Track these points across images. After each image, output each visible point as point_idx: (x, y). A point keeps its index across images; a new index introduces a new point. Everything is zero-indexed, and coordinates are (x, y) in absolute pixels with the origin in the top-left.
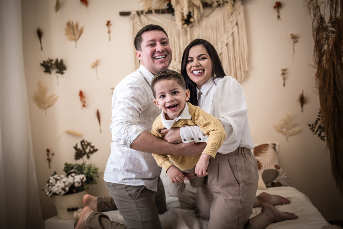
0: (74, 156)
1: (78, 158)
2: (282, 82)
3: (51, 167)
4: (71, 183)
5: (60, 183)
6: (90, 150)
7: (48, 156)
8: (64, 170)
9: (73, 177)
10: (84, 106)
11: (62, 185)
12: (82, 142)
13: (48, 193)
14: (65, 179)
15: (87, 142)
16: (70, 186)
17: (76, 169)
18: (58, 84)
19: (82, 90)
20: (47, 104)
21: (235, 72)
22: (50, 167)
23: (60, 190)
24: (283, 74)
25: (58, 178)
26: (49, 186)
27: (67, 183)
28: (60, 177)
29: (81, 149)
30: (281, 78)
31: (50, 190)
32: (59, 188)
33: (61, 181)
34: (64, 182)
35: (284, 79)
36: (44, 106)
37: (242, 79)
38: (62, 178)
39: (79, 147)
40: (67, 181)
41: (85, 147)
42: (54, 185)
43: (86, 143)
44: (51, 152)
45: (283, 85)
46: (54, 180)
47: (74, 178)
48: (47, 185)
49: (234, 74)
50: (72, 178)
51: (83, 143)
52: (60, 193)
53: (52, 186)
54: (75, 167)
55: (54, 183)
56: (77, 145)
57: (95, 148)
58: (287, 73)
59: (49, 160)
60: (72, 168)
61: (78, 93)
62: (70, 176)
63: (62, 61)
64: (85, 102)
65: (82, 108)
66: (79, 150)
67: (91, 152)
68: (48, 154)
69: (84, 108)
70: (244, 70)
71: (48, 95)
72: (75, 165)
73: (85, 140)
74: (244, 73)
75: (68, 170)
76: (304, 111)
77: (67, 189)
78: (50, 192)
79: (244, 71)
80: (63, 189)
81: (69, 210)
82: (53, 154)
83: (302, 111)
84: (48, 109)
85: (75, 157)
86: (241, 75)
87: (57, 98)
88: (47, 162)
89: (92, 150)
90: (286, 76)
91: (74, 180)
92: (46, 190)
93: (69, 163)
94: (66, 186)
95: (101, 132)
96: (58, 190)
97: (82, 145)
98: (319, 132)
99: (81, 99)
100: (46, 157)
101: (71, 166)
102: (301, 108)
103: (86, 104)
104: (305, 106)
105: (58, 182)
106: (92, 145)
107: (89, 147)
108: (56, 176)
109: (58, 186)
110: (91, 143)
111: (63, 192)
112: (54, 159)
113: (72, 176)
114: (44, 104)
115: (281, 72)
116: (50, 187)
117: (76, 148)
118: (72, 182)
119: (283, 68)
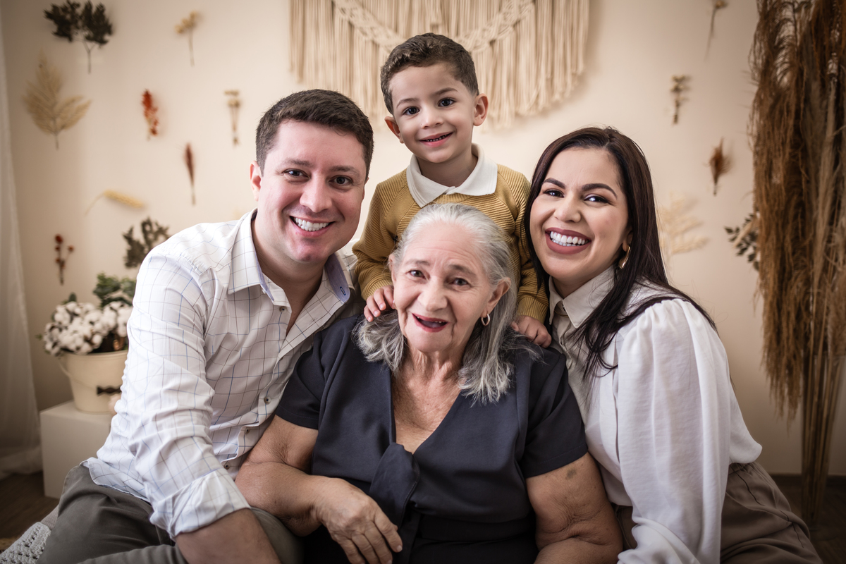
0: (124, 258)
1: (134, 263)
2: (672, 111)
3: (66, 281)
4: (108, 326)
5: (81, 324)
7: (60, 254)
8: (95, 292)
9: (116, 311)
10: (154, 132)
11: (86, 330)
12: (146, 224)
13: (49, 346)
14: (93, 315)
15: (157, 224)
16: (105, 332)
17: (125, 291)
18: (90, 70)
19: (151, 91)
20: (59, 121)
21: (549, 76)
22: (62, 281)
23: (80, 342)
24: (677, 90)
25: (78, 311)
26: (53, 328)
27: (98, 326)
28: (81, 308)
29: (142, 241)
30: (669, 100)
31: (55, 339)
32: (76, 335)
33: (83, 319)
34: (92, 323)
35: (678, 105)
36: (51, 123)
37: (567, 95)
38: (87, 312)
39: (138, 236)
40: (98, 320)
41: (151, 237)
42: (66, 328)
43: (155, 228)
44: (66, 244)
45: (671, 119)
46: (67, 316)
47: (118, 315)
48: (49, 326)
49: (547, 80)
50: (113, 314)
51: (148, 228)
52: (78, 348)
53: (61, 330)
54: (123, 286)
55: (66, 322)
56: (131, 231)
58: (687, 89)
59: (61, 263)
60: (116, 288)
61: (141, 98)
62: (107, 308)
63: (101, 9)
64: (156, 123)
65: (149, 138)
66: (138, 243)
68: (58, 249)
69: (153, 138)
70: (574, 71)
71: (64, 95)
72: (123, 281)
73: (153, 219)
74: (573, 81)
75: (106, 294)
76: (719, 193)
77: (97, 340)
78: (55, 345)
79: (574, 75)
80: (88, 340)
81: (100, 391)
82: (71, 249)
83: (715, 193)
84: (63, 133)
85: (126, 262)
86: (565, 85)
87: (85, 107)
88: (56, 268)
90: (682, 95)
91: (116, 319)
92: (46, 338)
93: (109, 274)
94: (93, 334)
95: (194, 201)
96: (74, 341)
97: (145, 232)
99: (146, 115)
100: (54, 255)
101: (114, 284)
102: (712, 184)
103: (158, 128)
104: (722, 179)
105: (77, 320)
108: (71, 306)
109: (75, 332)
110: (167, 229)
111: (86, 347)
112: (72, 261)
113: (112, 309)
114: (54, 119)
115: (672, 85)
116: (56, 331)
117: (129, 238)
118: (112, 323)
119: (679, 74)
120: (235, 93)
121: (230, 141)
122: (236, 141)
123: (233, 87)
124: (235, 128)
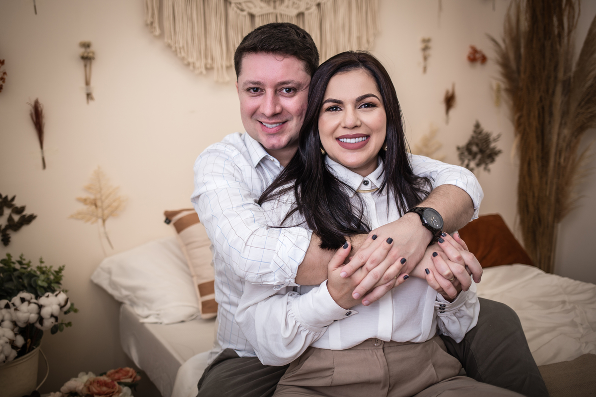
2: (422, 64)
6: (10, 219)
24: (425, 49)
30: (419, 56)
35: (425, 58)
45: (421, 70)
57: (27, 212)
67: (15, 226)
80: (12, 344)
83: (447, 123)
89: (16, 218)
90: (428, 52)
95: (44, 166)
98: (466, 162)
102: (445, 116)
103: (4, 84)
104: (452, 112)
106: (18, 203)
107: (7, 212)
110: (13, 199)
115: (421, 46)
119: (426, 37)
120: (86, 45)
121: (85, 96)
122: (89, 96)
123: (86, 39)
124: (87, 83)
